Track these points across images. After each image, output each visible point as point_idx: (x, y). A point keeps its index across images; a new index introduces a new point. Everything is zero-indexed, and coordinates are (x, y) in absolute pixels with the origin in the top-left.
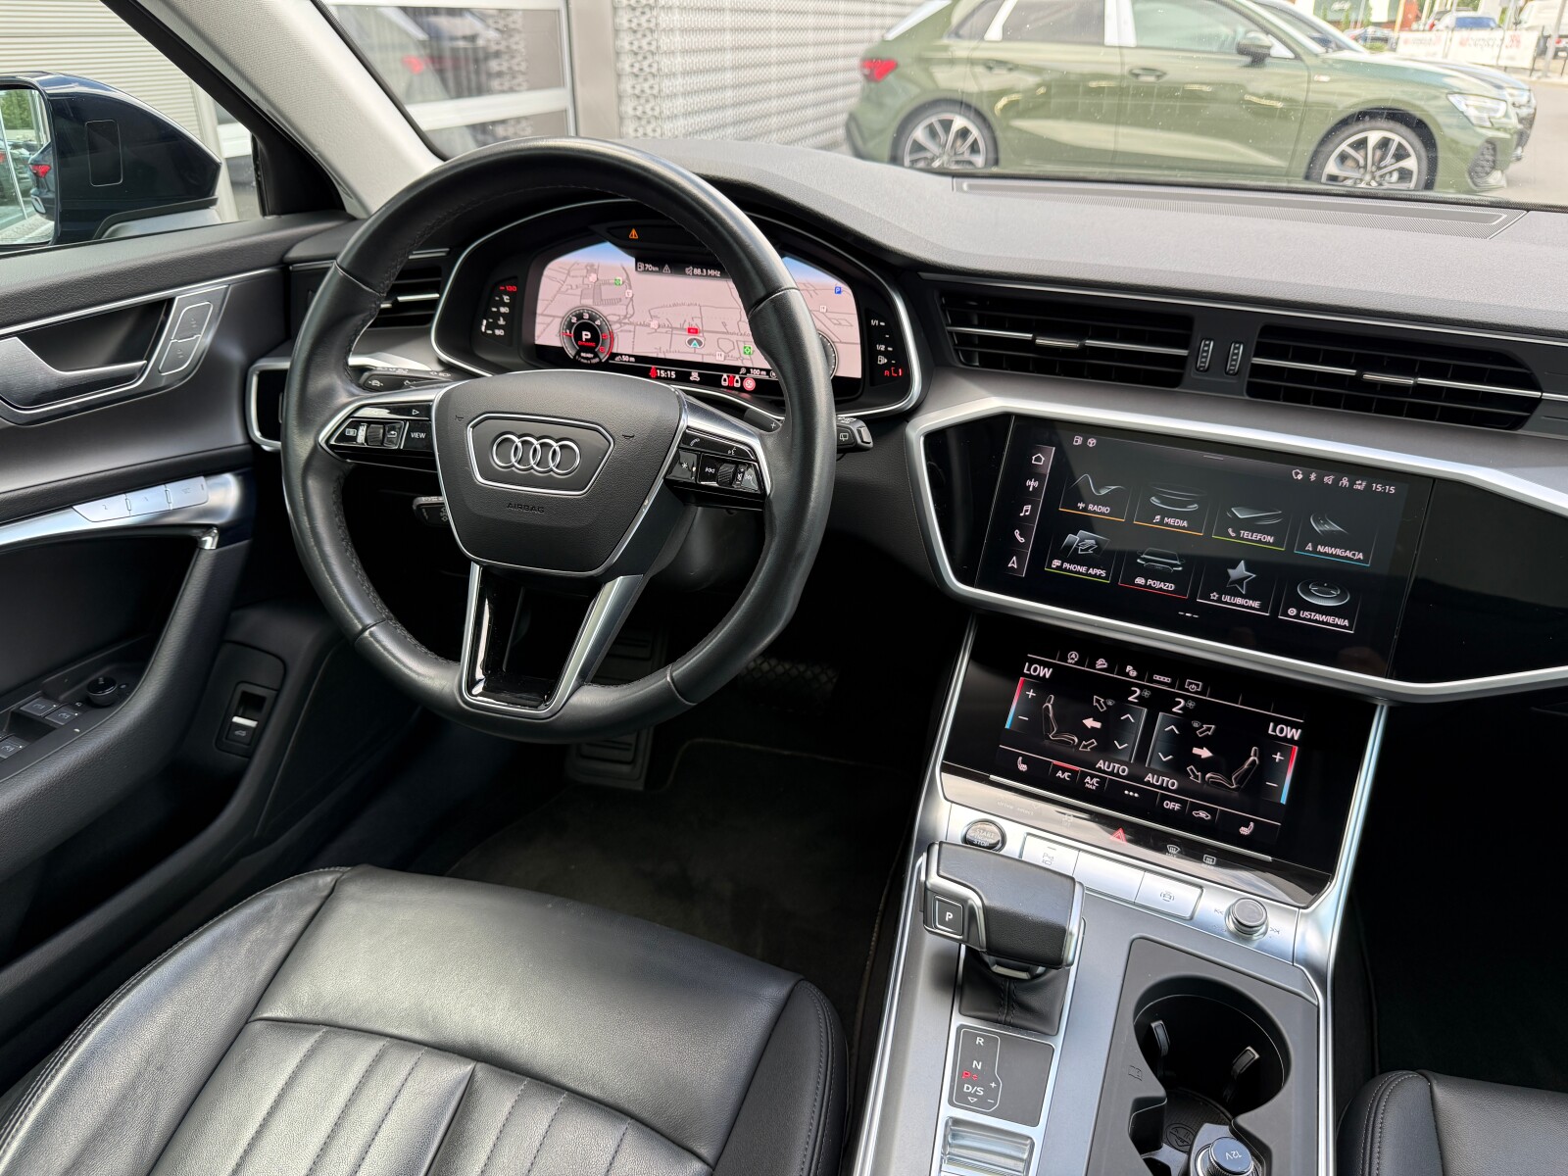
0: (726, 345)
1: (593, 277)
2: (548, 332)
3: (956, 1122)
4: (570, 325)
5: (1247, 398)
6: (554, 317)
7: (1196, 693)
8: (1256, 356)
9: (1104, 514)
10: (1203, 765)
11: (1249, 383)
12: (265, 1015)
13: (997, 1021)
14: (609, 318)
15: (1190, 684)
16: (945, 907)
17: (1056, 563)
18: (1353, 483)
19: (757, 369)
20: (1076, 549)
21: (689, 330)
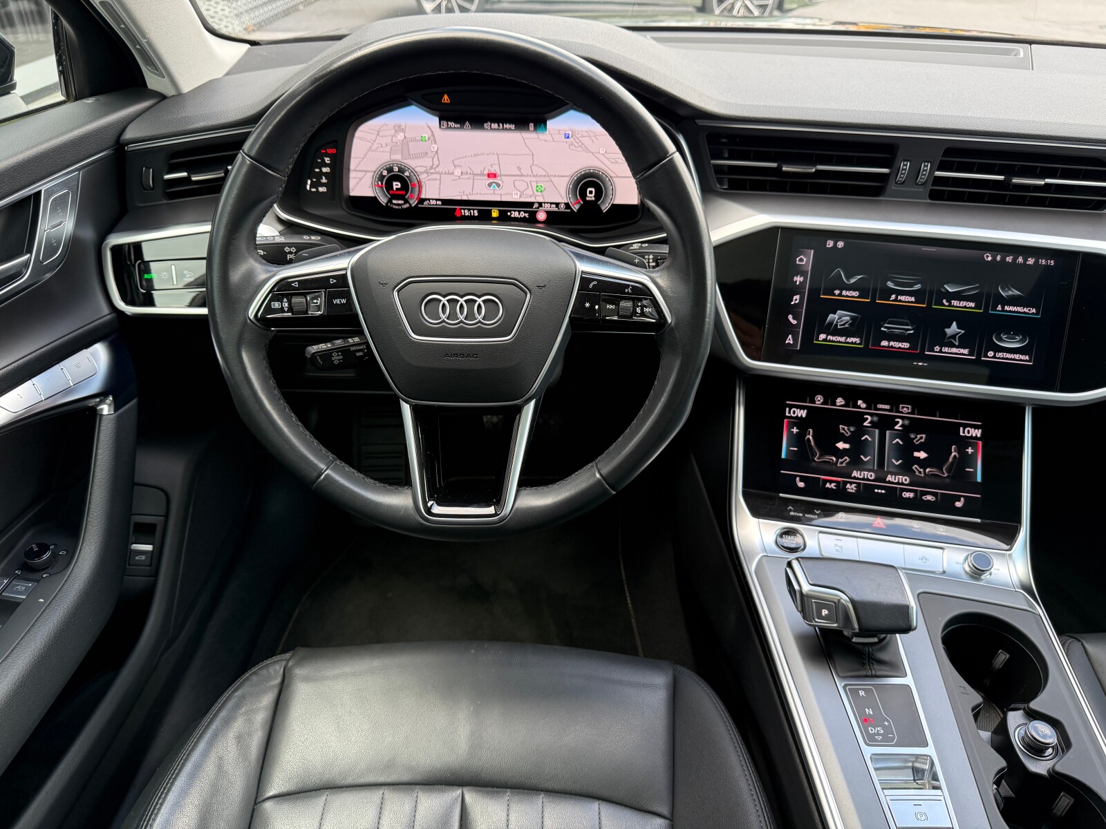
0: (521, 185)
1: (401, 136)
2: (361, 184)
3: (876, 758)
4: (381, 177)
5: (929, 201)
6: (366, 171)
7: (908, 413)
8: (938, 170)
9: (854, 297)
10: (923, 463)
11: (931, 190)
12: (271, 793)
13: (867, 676)
14: (416, 169)
15: (903, 407)
16: (820, 606)
17: (822, 336)
18: (1025, 260)
19: (547, 203)
20: (836, 325)
21: (489, 175)
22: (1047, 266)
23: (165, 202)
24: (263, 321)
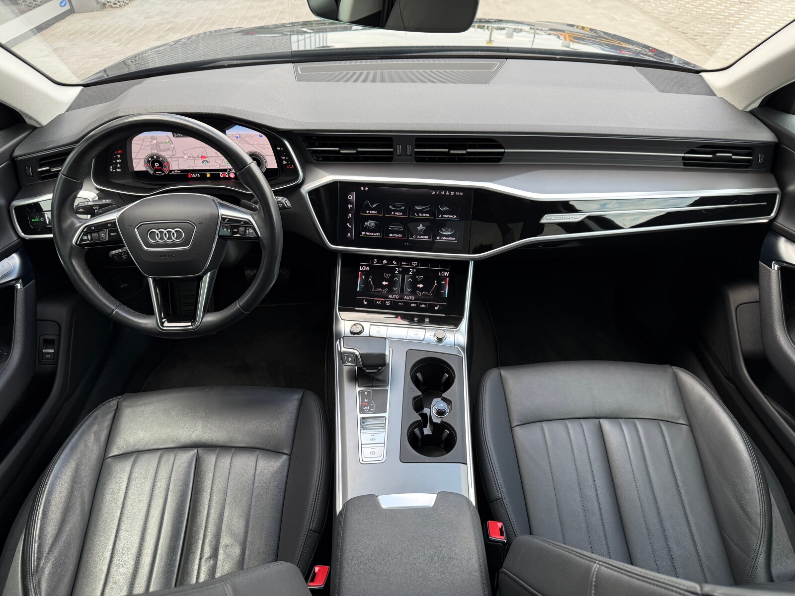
0: (219, 161)
1: (155, 141)
2: (139, 165)
3: (363, 418)
4: (149, 161)
5: (415, 162)
6: (141, 159)
7: (416, 266)
8: (416, 148)
9: (375, 214)
10: (421, 290)
11: (415, 158)
12: (110, 455)
13: (370, 386)
14: (165, 156)
15: (414, 264)
16: (348, 357)
17: (363, 233)
18: (450, 193)
20: (369, 227)
21: (202, 157)
22: (460, 195)
23: (40, 182)
24: (80, 245)
